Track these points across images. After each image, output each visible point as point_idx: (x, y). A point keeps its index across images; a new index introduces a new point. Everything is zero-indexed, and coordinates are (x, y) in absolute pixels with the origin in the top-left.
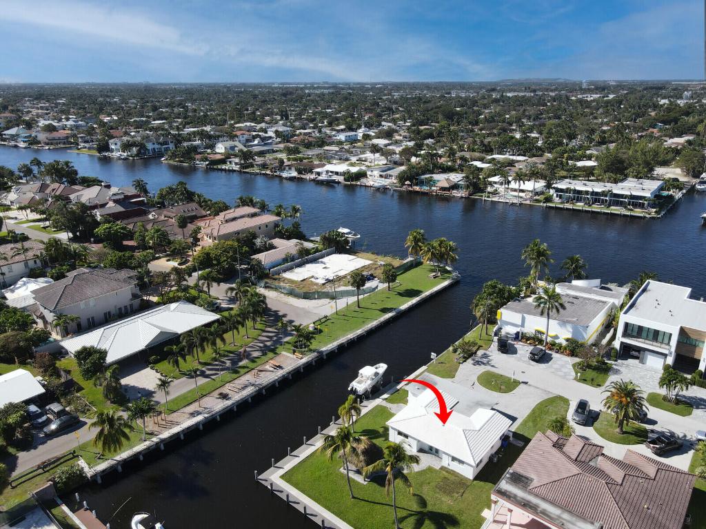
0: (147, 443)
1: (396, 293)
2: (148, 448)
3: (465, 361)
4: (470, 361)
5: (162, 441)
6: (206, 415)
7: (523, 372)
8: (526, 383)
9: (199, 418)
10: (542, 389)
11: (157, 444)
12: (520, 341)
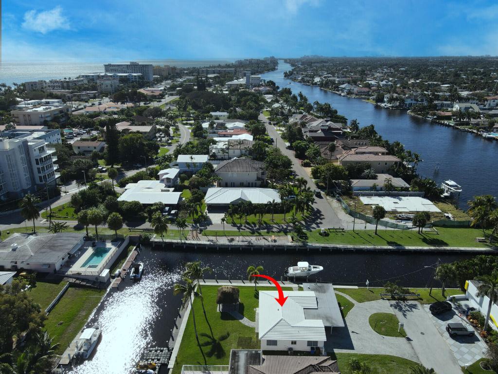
0: (179, 241)
1: (422, 237)
2: (177, 243)
3: (389, 300)
4: (394, 302)
5: (185, 243)
6: (212, 243)
7: (422, 333)
8: (409, 339)
9: (208, 243)
10: (415, 352)
11: (182, 243)
12: (467, 316)
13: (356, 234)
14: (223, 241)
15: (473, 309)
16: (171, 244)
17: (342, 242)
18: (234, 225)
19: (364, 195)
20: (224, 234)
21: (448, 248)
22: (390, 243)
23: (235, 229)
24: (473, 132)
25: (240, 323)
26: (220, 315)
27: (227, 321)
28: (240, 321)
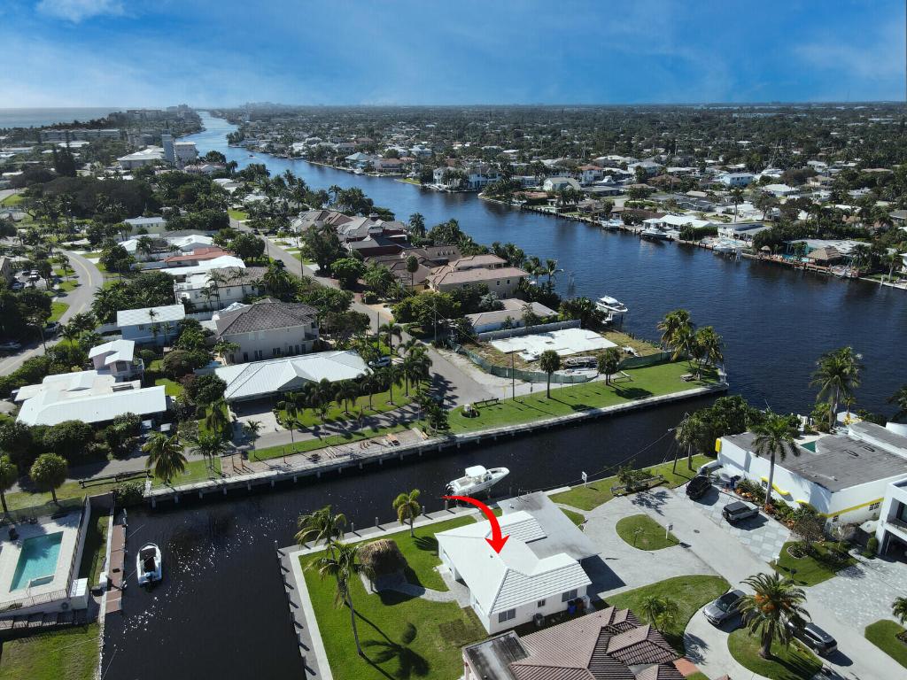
0: (211, 483)
1: (614, 390)
2: (209, 488)
3: (626, 495)
4: (634, 497)
5: (225, 485)
6: (281, 472)
7: (696, 531)
8: (685, 546)
9: (274, 473)
10: (704, 562)
11: (219, 486)
12: (734, 490)
13: (520, 404)
14: (300, 464)
15: (737, 478)
16: (195, 492)
17: (508, 422)
18: (304, 429)
19: (496, 338)
20: (295, 451)
21: (656, 398)
22: (577, 408)
23: (310, 437)
24: (587, 221)
25: (424, 600)
26: (379, 598)
27: (398, 606)
28: (422, 597)
